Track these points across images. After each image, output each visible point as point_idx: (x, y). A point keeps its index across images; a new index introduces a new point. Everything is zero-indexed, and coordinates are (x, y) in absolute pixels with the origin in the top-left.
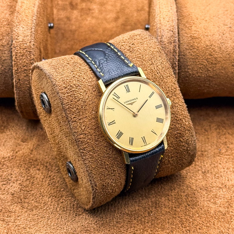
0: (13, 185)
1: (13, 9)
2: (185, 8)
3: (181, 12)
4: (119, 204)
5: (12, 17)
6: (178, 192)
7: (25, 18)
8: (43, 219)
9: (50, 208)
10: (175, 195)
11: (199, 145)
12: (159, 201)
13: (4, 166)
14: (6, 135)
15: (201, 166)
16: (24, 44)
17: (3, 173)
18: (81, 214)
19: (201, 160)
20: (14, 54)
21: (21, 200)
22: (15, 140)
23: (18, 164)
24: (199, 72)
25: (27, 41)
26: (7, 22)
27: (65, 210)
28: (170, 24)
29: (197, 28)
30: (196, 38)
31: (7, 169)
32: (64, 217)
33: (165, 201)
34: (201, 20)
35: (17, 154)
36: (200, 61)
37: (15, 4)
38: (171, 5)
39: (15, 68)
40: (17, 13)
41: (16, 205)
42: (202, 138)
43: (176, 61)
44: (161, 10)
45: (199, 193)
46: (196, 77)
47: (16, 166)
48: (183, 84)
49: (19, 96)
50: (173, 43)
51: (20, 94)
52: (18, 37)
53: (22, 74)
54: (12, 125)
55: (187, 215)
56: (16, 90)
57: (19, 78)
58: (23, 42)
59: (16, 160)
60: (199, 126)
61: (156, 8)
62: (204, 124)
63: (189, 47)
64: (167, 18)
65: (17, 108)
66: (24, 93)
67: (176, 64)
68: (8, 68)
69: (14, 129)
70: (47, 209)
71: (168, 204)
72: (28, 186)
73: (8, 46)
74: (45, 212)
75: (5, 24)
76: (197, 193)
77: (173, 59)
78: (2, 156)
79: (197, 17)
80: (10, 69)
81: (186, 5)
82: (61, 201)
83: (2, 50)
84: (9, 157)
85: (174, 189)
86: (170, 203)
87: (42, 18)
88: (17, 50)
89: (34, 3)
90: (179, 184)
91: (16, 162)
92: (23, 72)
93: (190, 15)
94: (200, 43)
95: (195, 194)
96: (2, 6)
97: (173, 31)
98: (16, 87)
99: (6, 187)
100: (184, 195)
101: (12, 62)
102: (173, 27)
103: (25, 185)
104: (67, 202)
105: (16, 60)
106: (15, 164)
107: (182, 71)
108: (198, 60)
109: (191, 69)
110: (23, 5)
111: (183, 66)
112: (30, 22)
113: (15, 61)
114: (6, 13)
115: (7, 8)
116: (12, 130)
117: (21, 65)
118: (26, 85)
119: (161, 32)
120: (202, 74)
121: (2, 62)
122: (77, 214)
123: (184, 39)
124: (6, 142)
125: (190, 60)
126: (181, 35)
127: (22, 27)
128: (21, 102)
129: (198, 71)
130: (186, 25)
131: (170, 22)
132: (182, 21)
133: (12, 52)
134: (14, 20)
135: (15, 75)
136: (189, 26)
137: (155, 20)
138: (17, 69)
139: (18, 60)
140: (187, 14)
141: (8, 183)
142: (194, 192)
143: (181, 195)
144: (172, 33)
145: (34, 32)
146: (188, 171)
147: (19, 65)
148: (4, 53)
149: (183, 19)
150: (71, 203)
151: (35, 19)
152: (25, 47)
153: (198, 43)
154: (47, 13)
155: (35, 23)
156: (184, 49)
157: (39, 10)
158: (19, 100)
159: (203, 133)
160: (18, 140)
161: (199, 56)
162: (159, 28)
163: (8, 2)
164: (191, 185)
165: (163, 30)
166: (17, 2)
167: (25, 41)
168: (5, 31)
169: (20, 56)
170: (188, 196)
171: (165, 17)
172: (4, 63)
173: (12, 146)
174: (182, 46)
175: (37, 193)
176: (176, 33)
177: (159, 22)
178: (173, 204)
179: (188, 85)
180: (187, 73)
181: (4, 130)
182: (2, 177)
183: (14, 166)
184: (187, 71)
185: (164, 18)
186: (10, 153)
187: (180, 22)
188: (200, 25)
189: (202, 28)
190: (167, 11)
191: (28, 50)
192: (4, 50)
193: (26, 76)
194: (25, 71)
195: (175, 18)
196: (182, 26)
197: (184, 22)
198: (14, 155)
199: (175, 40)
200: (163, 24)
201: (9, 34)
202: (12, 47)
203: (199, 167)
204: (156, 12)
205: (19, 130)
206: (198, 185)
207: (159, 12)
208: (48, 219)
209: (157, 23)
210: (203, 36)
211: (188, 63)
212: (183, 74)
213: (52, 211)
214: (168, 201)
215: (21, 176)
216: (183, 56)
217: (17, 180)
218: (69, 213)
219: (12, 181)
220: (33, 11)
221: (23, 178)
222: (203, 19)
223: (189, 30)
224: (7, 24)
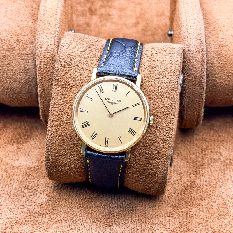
0: (40, 196)
1: (35, 17)
2: (211, 15)
3: (207, 19)
4: (149, 215)
5: (35, 25)
6: (208, 203)
7: (47, 26)
8: (73, 230)
9: (79, 219)
10: (206, 206)
11: (227, 153)
12: (189, 211)
13: (30, 176)
14: (30, 145)
15: (230, 175)
16: (48, 53)
17: (30, 183)
18: (111, 225)
19: (229, 169)
20: (38, 63)
21: (49, 211)
22: (39, 150)
23: (44, 174)
24: (227, 81)
25: (51, 50)
26: (30, 30)
27: (94, 221)
28: (198, 33)
29: (224, 36)
30: (223, 46)
31: (33, 179)
32: (94, 228)
33: (196, 212)
34: (227, 27)
35: (42, 164)
36: (228, 69)
37: (37, 12)
38: (196, 12)
39: (39, 78)
40: (39, 21)
41: (45, 217)
42: (229, 146)
43: (204, 71)
44: (187, 18)
45: (230, 202)
46: (223, 86)
47: (42, 177)
48: (210, 93)
49: (43, 105)
50: (201, 52)
51: (45, 103)
52: (41, 46)
53: (46, 83)
54: (36, 134)
55: (220, 226)
56: (40, 99)
57: (44, 87)
58: (47, 50)
59: (42, 170)
60: (226, 134)
61: (182, 16)
62: (231, 132)
63: (216, 55)
64: (194, 26)
65: (41, 118)
66: (48, 103)
67: (204, 73)
68: (32, 77)
69: (38, 139)
70: (77, 220)
71: (199, 215)
72: (56, 197)
73: (32, 55)
74: (75, 223)
75: (29, 32)
76: (228, 203)
77: (201, 68)
78: (27, 166)
79: (224, 24)
80: (34, 78)
81: (211, 12)
82: (90, 212)
83: (26, 59)
84: (34, 168)
85: (205, 199)
86: (201, 213)
87: (64, 26)
88: (41, 59)
89: (57, 10)
90: (209, 194)
91: (42, 172)
92: (47, 81)
93: (216, 22)
94: (228, 51)
95: (226, 204)
96: (24, 14)
97: (200, 40)
98: (40, 97)
99: (33, 198)
100: (215, 205)
101: (36, 71)
102: (200, 35)
103: (52, 196)
104: (96, 212)
105: (40, 69)
106: (41, 174)
107: (210, 80)
108: (225, 68)
109: (219, 77)
110: (45, 13)
111: (211, 75)
112: (53, 30)
113: (39, 71)
114: (29, 20)
115: (29, 16)
116: (36, 139)
117: (45, 74)
118: (50, 94)
119: (189, 41)
120: (230, 82)
121: (26, 71)
122: (107, 225)
123: (211, 47)
124: (31, 152)
125: (218, 68)
126: (208, 43)
127: (45, 35)
128: (45, 111)
129: (226, 79)
130: (213, 32)
131: (198, 31)
132: (208, 28)
133: (36, 61)
134: (36, 28)
135: (39, 85)
136: (216, 34)
137: (182, 29)
138: (42, 78)
139: (43, 69)
140: (213, 21)
141: (35, 194)
142: (225, 202)
143: (212, 205)
144: (200, 41)
145: (58, 40)
146: (218, 180)
147: (43, 74)
148: (28, 62)
149: (209, 26)
150: (100, 214)
151: (58, 27)
152: (49, 55)
153: (225, 51)
154: (68, 19)
155: (58, 31)
156: (212, 57)
157: (61, 18)
158: (43, 109)
159: (230, 141)
160: (43, 150)
161: (226, 64)
162: (187, 37)
163: (30, 9)
164: (221, 194)
165: (191, 39)
166: (39, 10)
167: (49, 50)
168: (28, 40)
169: (44, 65)
170: (219, 206)
171: (192, 25)
172: (28, 72)
173: (37, 155)
174: (209, 54)
175: (65, 204)
176: (204, 42)
177: (186, 30)
178: (204, 214)
179: (215, 94)
180: (215, 81)
181: (27, 139)
182: (28, 188)
183: (40, 176)
184: (215, 80)
185: (191, 27)
186: (35, 163)
187: (207, 30)
188: (227, 32)
189: (229, 35)
190: (194, 18)
191: (52, 59)
192: (28, 59)
193: (50, 85)
194: (50, 80)
195: (202, 26)
196: (209, 33)
197: (211, 29)
198: (39, 165)
199: (203, 49)
200: (190, 32)
201: (32, 42)
202: (36, 56)
203: (228, 176)
204: (182, 19)
205: (43, 139)
206: (228, 194)
207: (185, 19)
208: (78, 230)
209: (185, 31)
210: (230, 44)
211: (216, 72)
212: (210, 83)
213: (81, 222)
214: (199, 211)
215: (48, 186)
216: (210, 64)
217: (44, 191)
218: (100, 224)
219: (39, 192)
220: (55, 19)
221: (50, 188)
222: (230, 26)
223: (216, 38)
224: (30, 32)
